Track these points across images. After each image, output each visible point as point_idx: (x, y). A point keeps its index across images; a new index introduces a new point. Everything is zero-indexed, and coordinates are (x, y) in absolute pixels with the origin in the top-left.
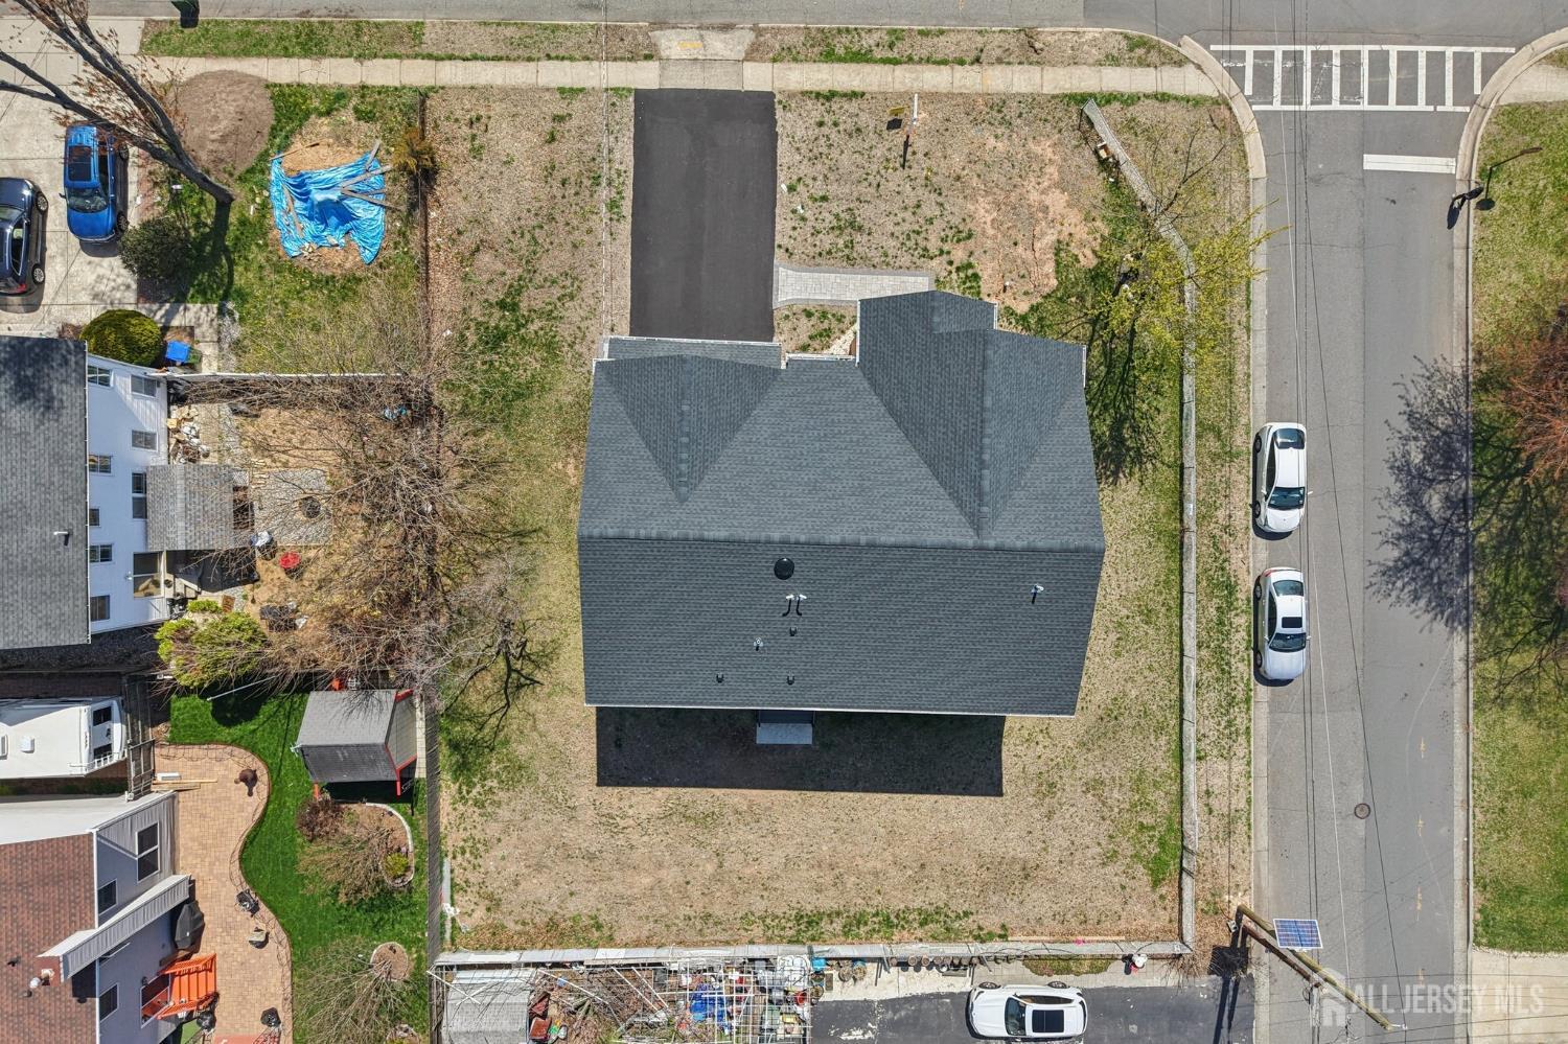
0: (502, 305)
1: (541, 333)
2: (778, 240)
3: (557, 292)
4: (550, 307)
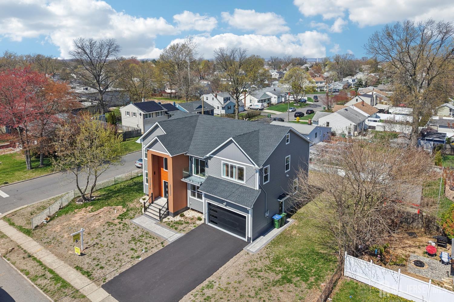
0: (290, 281)
1: (278, 266)
2: (162, 248)
3: (261, 274)
4: (268, 271)
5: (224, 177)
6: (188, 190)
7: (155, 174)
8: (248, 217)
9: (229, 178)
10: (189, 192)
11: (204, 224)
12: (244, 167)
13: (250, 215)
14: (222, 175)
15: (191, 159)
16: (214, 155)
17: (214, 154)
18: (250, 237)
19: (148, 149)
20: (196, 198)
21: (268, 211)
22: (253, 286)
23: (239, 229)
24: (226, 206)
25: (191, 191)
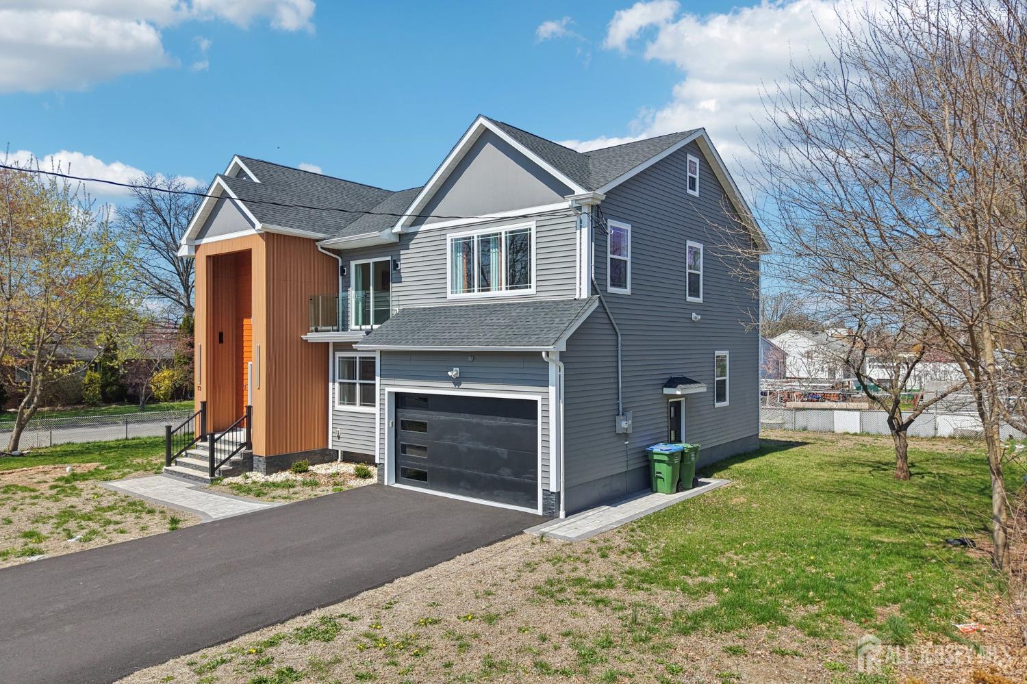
1: (693, 572)
3: (608, 594)
4: (644, 586)
5: (456, 295)
6: (331, 384)
7: (221, 341)
8: (546, 399)
9: (476, 294)
10: (334, 389)
11: (380, 484)
12: (531, 224)
13: (552, 390)
14: (449, 290)
15: (343, 271)
16: (421, 224)
17: (420, 218)
18: (553, 489)
19: (197, 242)
20: (358, 408)
21: (630, 414)
22: (564, 630)
23: (509, 476)
24: (457, 382)
25: (340, 383)
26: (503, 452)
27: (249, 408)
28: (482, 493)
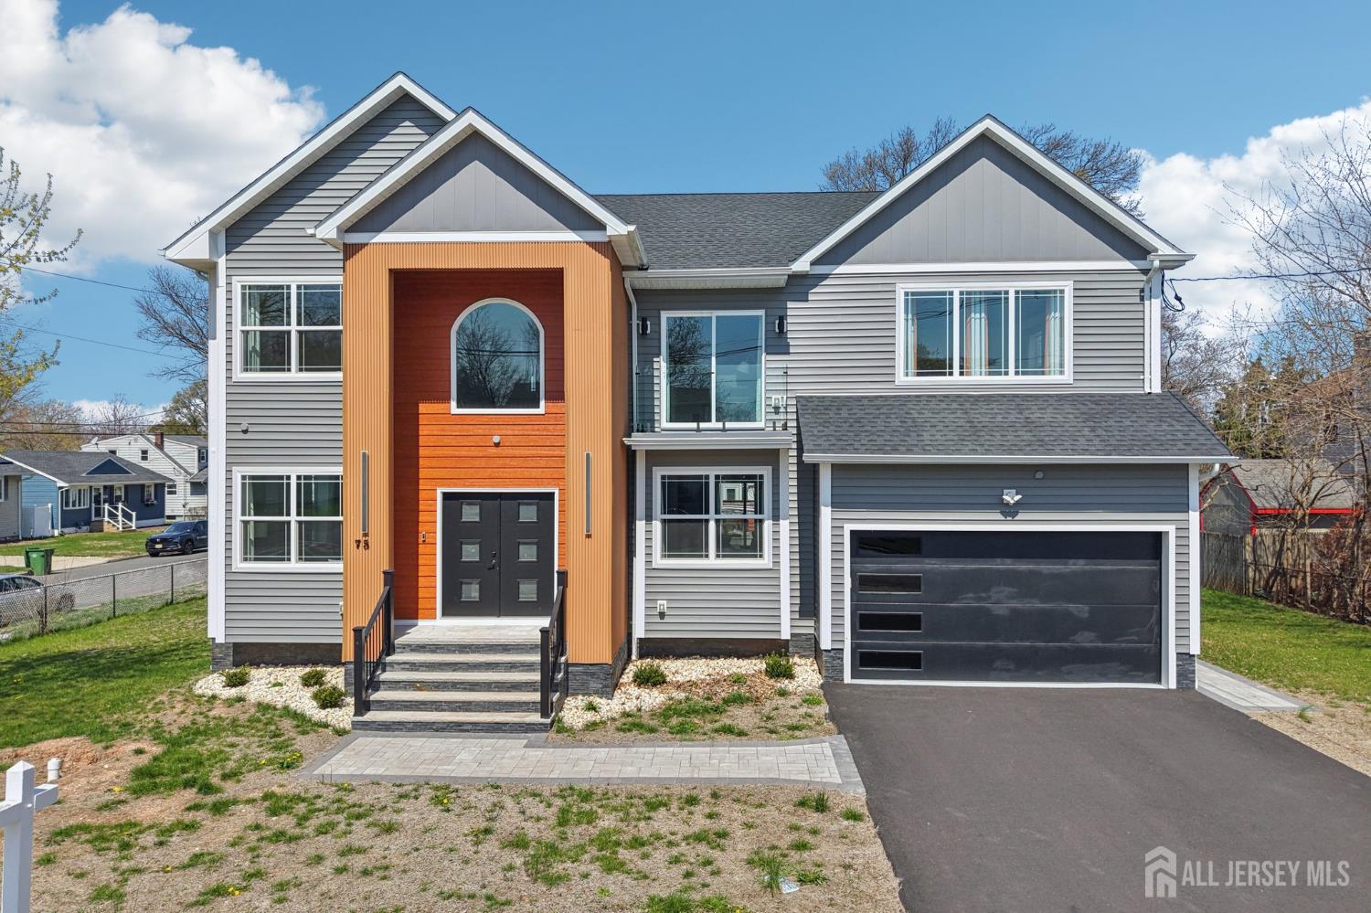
6: (641, 524)
8: (1183, 530)
10: (648, 532)
11: (833, 683)
12: (1067, 285)
13: (1194, 516)
14: (900, 370)
15: (642, 328)
16: (839, 263)
17: (837, 255)
18: (1194, 652)
23: (1092, 642)
24: (1010, 511)
25: (664, 521)
26: (1080, 609)
27: (563, 576)
28: (1039, 673)
